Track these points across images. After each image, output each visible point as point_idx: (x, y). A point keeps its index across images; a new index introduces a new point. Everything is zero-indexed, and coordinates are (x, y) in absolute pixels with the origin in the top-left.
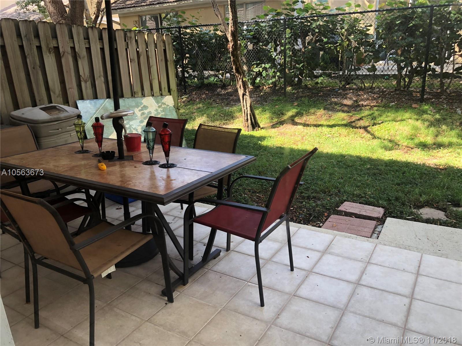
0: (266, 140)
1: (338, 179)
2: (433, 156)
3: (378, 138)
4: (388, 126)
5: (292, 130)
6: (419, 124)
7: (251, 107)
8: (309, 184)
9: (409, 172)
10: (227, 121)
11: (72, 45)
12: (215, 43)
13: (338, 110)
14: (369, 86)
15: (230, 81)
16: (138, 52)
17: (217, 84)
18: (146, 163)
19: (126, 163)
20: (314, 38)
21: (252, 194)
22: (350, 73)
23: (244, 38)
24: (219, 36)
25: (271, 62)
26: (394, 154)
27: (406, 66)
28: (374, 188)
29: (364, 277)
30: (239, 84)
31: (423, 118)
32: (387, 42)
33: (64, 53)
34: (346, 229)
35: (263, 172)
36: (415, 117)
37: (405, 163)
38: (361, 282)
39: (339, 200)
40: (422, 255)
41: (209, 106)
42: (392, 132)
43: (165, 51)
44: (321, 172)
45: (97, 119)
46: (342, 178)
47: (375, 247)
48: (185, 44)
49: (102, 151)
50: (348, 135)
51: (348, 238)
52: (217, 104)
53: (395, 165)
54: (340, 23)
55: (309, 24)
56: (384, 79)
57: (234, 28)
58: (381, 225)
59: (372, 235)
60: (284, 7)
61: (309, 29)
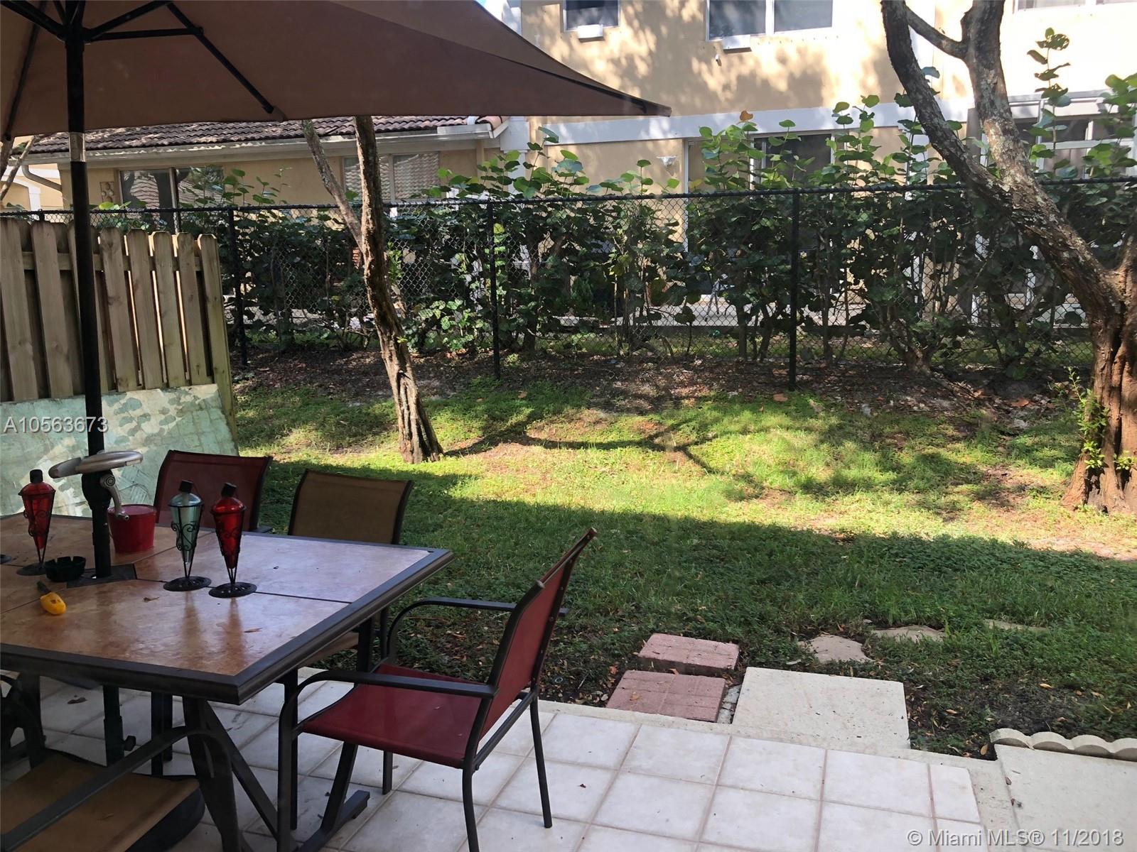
0: (460, 484)
1: (632, 578)
2: (825, 511)
3: (709, 472)
4: (728, 444)
5: (520, 457)
6: (789, 439)
7: (418, 403)
9: (782, 552)
10: (358, 438)
12: (323, 249)
14: (681, 353)
15: (362, 339)
17: (328, 345)
18: (174, 586)
20: (557, 246)
21: (435, 632)
22: (639, 325)
24: (331, 231)
25: (461, 297)
26: (746, 510)
27: (754, 311)
28: (713, 594)
29: (712, 821)
30: (388, 352)
34: (662, 703)
35: (459, 570)
36: (783, 422)
37: (771, 531)
38: (707, 837)
39: (640, 629)
40: (826, 752)
41: (309, 400)
42: (738, 457)
43: (200, 275)
44: (592, 562)
45: (36, 475)
46: (642, 575)
47: (729, 745)
48: (244, 248)
49: (48, 557)
50: (645, 465)
51: (669, 727)
52: (330, 394)
53: (751, 535)
54: (612, 216)
55: (544, 215)
56: (711, 336)
57: (374, 225)
58: (735, 685)
59: (718, 713)
60: (484, 174)
61: (545, 225)
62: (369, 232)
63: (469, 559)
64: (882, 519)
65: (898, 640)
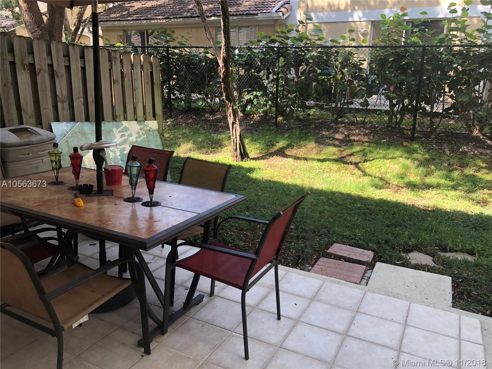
0: (255, 172)
1: (328, 218)
2: (422, 197)
3: (369, 175)
4: (379, 163)
5: (282, 163)
6: (408, 162)
7: (240, 136)
8: (299, 222)
9: (399, 213)
10: (215, 149)
11: (50, 63)
12: (205, 66)
13: (329, 144)
14: (361, 121)
15: (219, 107)
16: (122, 72)
17: (205, 109)
18: (128, 200)
19: (105, 199)
20: (308, 69)
21: (239, 232)
22: (343, 107)
23: (236, 63)
24: (209, 59)
25: (262, 91)
26: (384, 193)
27: (398, 103)
28: (364, 229)
29: (353, 327)
30: (229, 112)
31: (413, 157)
32: (380, 78)
33: (40, 70)
34: (335, 273)
35: (252, 207)
36: (406, 155)
37: (395, 204)
38: (349, 333)
39: (329, 241)
40: (410, 304)
41: (196, 132)
42: (383, 170)
43: (152, 73)
44: (310, 210)
45: (76, 149)
46: (332, 218)
47: (364, 295)
48: (173, 65)
49: (79, 184)
50: (339, 170)
51: (338, 284)
52: (205, 130)
53: (385, 205)
54: (334, 55)
55: (303, 54)
56: (376, 114)
57: (226, 55)
58: (370, 269)
59: (361, 280)
60: (278, 34)
61: (303, 59)
62: (224, 58)
63: (256, 204)
64: (449, 203)
65: (451, 258)
